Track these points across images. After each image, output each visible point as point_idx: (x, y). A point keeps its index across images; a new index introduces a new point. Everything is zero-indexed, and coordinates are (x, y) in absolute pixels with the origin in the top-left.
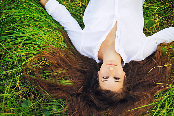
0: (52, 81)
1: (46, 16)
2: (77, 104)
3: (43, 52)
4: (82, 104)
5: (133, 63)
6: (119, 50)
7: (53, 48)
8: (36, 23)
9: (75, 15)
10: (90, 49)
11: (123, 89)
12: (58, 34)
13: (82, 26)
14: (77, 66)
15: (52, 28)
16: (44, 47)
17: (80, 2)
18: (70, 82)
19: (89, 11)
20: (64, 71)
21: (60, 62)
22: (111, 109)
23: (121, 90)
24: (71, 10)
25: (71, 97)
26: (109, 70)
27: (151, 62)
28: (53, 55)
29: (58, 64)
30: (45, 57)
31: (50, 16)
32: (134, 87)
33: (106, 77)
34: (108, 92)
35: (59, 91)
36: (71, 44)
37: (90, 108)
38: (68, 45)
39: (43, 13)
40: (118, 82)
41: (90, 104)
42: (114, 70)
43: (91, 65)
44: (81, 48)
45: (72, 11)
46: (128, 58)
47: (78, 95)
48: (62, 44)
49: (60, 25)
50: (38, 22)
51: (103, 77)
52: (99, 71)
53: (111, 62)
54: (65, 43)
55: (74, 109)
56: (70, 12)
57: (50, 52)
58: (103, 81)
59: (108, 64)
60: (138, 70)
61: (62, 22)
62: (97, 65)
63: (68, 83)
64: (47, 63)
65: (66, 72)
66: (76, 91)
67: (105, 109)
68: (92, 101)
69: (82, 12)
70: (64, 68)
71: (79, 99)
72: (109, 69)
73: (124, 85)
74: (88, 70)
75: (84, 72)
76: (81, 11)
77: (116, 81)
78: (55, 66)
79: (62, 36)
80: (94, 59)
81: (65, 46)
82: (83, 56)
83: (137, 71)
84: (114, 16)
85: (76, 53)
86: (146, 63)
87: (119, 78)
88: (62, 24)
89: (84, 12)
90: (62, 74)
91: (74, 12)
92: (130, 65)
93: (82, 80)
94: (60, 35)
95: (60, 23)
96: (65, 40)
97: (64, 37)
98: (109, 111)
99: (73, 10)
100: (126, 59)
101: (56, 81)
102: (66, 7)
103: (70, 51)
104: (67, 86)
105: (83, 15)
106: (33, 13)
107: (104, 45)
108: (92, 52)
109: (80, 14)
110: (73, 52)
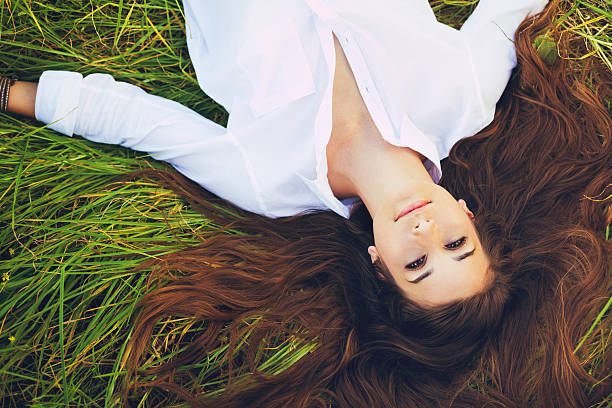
1: (63, 147)
3: (149, 298)
5: (464, 147)
7: (170, 263)
8: (46, 197)
9: (161, 84)
10: (297, 185)
11: (492, 267)
12: (150, 190)
15: (112, 181)
16: (138, 276)
17: (155, 28)
18: (302, 345)
19: (204, 42)
20: (258, 318)
21: (227, 296)
22: (488, 351)
23: (492, 274)
24: (135, 73)
25: (330, 389)
26: (417, 234)
27: (521, 110)
30: (164, 316)
33: (417, 261)
34: (454, 309)
36: (213, 203)
38: (208, 212)
39: (46, 144)
40: (467, 255)
42: (433, 226)
43: (330, 239)
44: (261, 200)
45: (141, 76)
46: (439, 140)
47: (352, 366)
48: (185, 222)
49: (130, 152)
50: (52, 188)
54: (189, 209)
56: (134, 83)
57: (170, 283)
58: (416, 282)
59: (398, 214)
62: (349, 224)
63: (296, 353)
64: (185, 331)
65: (267, 316)
69: (180, 59)
70: (252, 309)
71: (364, 383)
72: (414, 230)
73: (489, 250)
74: (328, 262)
76: (175, 58)
77: (462, 258)
78: (217, 322)
79: (167, 193)
80: (324, 209)
81: (198, 221)
84: (312, 20)
85: (253, 224)
86: (507, 127)
87: (462, 240)
88: (138, 144)
89: (185, 54)
91: (150, 75)
92: (458, 162)
94: (161, 193)
95: (125, 145)
96: (186, 202)
97: (175, 190)
99: (142, 71)
100: (435, 147)
101: (256, 373)
102: (111, 73)
103: (229, 229)
104: (299, 365)
105: (191, 69)
106: (13, 166)
109: (177, 69)
110: (241, 226)
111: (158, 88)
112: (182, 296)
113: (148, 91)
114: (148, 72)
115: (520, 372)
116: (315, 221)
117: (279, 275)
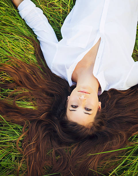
0: (9, 101)
1: (18, 19)
2: (36, 133)
3: (5, 65)
4: (43, 134)
6: (97, 74)
7: (17, 62)
8: (4, 27)
9: (54, 23)
11: (94, 123)
12: (29, 43)
13: (59, 37)
14: (44, 86)
15: (22, 35)
16: (7, 58)
17: (61, 8)
18: (32, 105)
20: (27, 91)
22: (76, 145)
23: (91, 124)
24: (49, 15)
25: (31, 123)
26: (79, 98)
27: (135, 93)
28: (17, 69)
29: (21, 82)
30: (5, 72)
31: (23, 19)
32: (109, 122)
33: (75, 106)
34: (75, 124)
35: (18, 115)
37: (51, 140)
38: (38, 59)
39: (15, 15)
40: (88, 114)
41: (52, 135)
42: (85, 100)
43: (61, 88)
44: (52, 65)
45: (50, 17)
46: (108, 85)
47: (40, 122)
48: (30, 57)
49: (33, 32)
50: (7, 26)
51: (72, 106)
52: (69, 96)
53: (84, 88)
54: (35, 55)
55: (32, 139)
56: (47, 18)
57: (13, 66)
58: (71, 110)
59: (80, 90)
60: (117, 101)
61: (35, 29)
62: (69, 88)
63: (29, 106)
64: (7, 79)
65: (30, 92)
66: (38, 116)
67: (69, 144)
68: (55, 132)
69: (62, 19)
70: (28, 88)
71: (40, 127)
72: (80, 97)
73: (97, 118)
74: (56, 92)
75: (52, 95)
76: (61, 18)
77: (86, 113)
78: (16, 84)
79: (32, 47)
80: (67, 80)
81: (34, 59)
82: (54, 75)
83: (116, 103)
84: (98, 31)
85: (46, 70)
86: (128, 94)
87: (90, 110)
89: (64, 20)
90: (24, 94)
91: (52, 18)
92: (109, 94)
93: (47, 105)
94: (31, 46)
95: (33, 30)
96: (35, 52)
97: (35, 48)
98: (73, 148)
99: (51, 16)
100: (105, 86)
101: (14, 102)
102: (43, 11)
103: (39, 66)
104: (27, 109)
105: (62, 24)
106: (2, 14)
107: (81, 65)
108: (65, 71)
109: (59, 21)
110: (43, 68)
111: (52, 23)
112: (13, 71)
113: (49, 22)
114: (52, 17)
115: (80, 156)
116: (62, 81)
117: (41, 86)
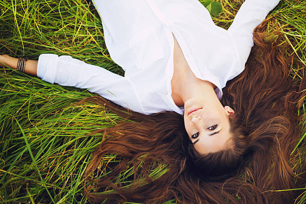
19: (113, 40)
24: (82, 56)
33: (195, 134)
40: (215, 133)
45: (84, 57)
48: (108, 117)
69: (102, 49)
76: (100, 48)
77: (212, 135)
88: (83, 85)
89: (104, 46)
91: (88, 56)
95: (78, 87)
99: (84, 55)
105: (107, 53)
109: (100, 53)
111: (92, 62)
114: (87, 55)
